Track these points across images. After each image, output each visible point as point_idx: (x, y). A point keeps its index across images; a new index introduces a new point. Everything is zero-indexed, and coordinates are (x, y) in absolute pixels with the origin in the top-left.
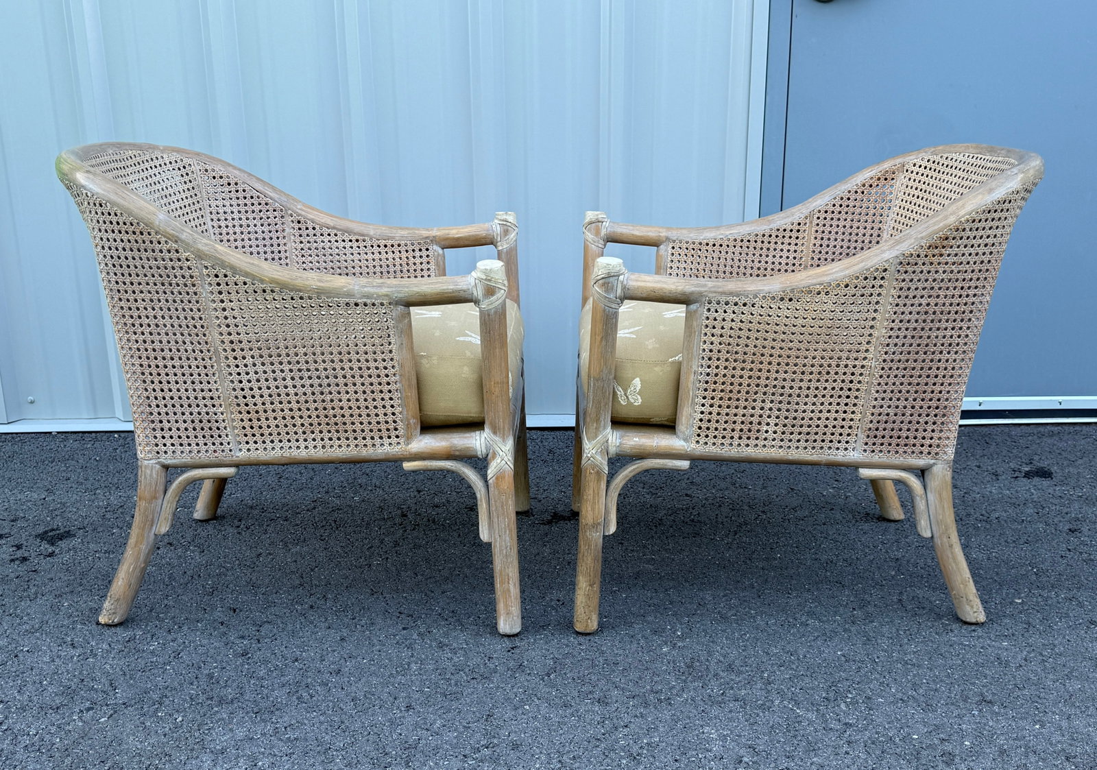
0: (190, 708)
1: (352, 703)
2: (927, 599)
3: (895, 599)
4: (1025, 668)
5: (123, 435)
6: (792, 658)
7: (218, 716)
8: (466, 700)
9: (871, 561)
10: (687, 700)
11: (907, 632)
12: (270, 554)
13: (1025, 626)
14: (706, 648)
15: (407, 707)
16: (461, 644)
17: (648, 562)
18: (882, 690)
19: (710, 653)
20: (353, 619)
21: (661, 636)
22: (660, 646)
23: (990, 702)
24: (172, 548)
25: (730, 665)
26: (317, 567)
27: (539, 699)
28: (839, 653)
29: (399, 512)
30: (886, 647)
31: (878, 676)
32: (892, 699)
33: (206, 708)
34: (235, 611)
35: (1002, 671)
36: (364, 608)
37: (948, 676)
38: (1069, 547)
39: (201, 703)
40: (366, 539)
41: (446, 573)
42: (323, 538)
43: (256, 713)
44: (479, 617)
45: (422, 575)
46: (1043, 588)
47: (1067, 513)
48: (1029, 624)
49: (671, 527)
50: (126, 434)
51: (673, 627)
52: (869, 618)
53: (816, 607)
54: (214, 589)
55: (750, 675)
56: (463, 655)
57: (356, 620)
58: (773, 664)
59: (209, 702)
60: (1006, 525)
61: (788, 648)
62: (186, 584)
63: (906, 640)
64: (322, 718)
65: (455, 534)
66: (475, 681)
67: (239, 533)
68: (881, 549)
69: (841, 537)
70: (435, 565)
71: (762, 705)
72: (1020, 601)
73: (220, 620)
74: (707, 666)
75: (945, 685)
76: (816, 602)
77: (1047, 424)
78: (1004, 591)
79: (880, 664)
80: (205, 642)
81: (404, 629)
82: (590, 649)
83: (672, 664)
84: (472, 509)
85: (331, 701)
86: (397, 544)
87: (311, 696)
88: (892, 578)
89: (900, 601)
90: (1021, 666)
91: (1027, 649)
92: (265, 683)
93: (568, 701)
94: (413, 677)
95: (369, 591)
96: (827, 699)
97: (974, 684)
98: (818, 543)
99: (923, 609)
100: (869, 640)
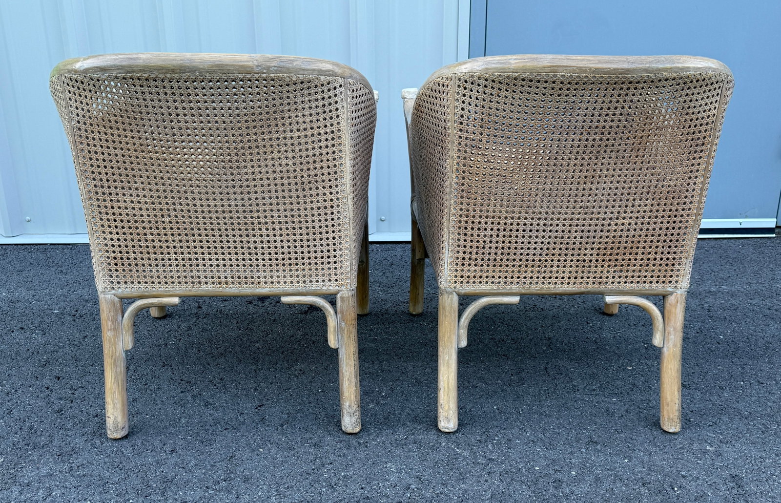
0: (11, 451)
1: (131, 449)
2: (565, 367)
3: (542, 367)
4: (625, 417)
5: (4, 247)
7: (31, 458)
8: (217, 445)
9: (531, 340)
10: (379, 443)
11: (547, 392)
12: (93, 336)
13: (631, 386)
14: (401, 404)
15: (172, 450)
16: (222, 403)
17: (372, 341)
18: (520, 434)
19: (403, 408)
20: (146, 385)
21: (370, 396)
22: (368, 403)
23: (596, 442)
24: (23, 331)
25: (415, 417)
27: (271, 444)
28: (495, 407)
29: (196, 305)
30: (529, 402)
31: (519, 424)
32: (526, 441)
33: (23, 452)
34: (59, 378)
35: (608, 420)
36: (155, 377)
37: (569, 423)
39: (20, 448)
40: (167, 325)
41: (221, 350)
43: (59, 455)
44: (240, 383)
45: (204, 352)
46: (649, 359)
48: (634, 385)
49: (393, 315)
50: (7, 246)
51: (380, 390)
52: (522, 381)
53: (486, 373)
54: (47, 362)
56: (222, 411)
57: (147, 386)
59: (26, 447)
62: (27, 359)
63: (544, 397)
64: (107, 460)
65: (235, 321)
66: (227, 431)
67: (74, 320)
68: (539, 331)
69: (513, 322)
70: (215, 345)
71: (433, 446)
72: (631, 368)
73: (46, 386)
74: (399, 417)
75: (565, 430)
76: (486, 369)
78: (621, 361)
79: (523, 415)
80: (32, 402)
81: (182, 392)
82: (317, 406)
83: (374, 417)
84: (250, 303)
85: (116, 447)
86: (189, 329)
87: (102, 443)
88: (544, 351)
89: (546, 368)
90: (622, 416)
91: (629, 403)
92: (70, 433)
93: (292, 445)
94: (181, 429)
95: (162, 364)
96: (480, 441)
97: (586, 429)
98: (496, 327)
99: (561, 374)
100: (518, 397)
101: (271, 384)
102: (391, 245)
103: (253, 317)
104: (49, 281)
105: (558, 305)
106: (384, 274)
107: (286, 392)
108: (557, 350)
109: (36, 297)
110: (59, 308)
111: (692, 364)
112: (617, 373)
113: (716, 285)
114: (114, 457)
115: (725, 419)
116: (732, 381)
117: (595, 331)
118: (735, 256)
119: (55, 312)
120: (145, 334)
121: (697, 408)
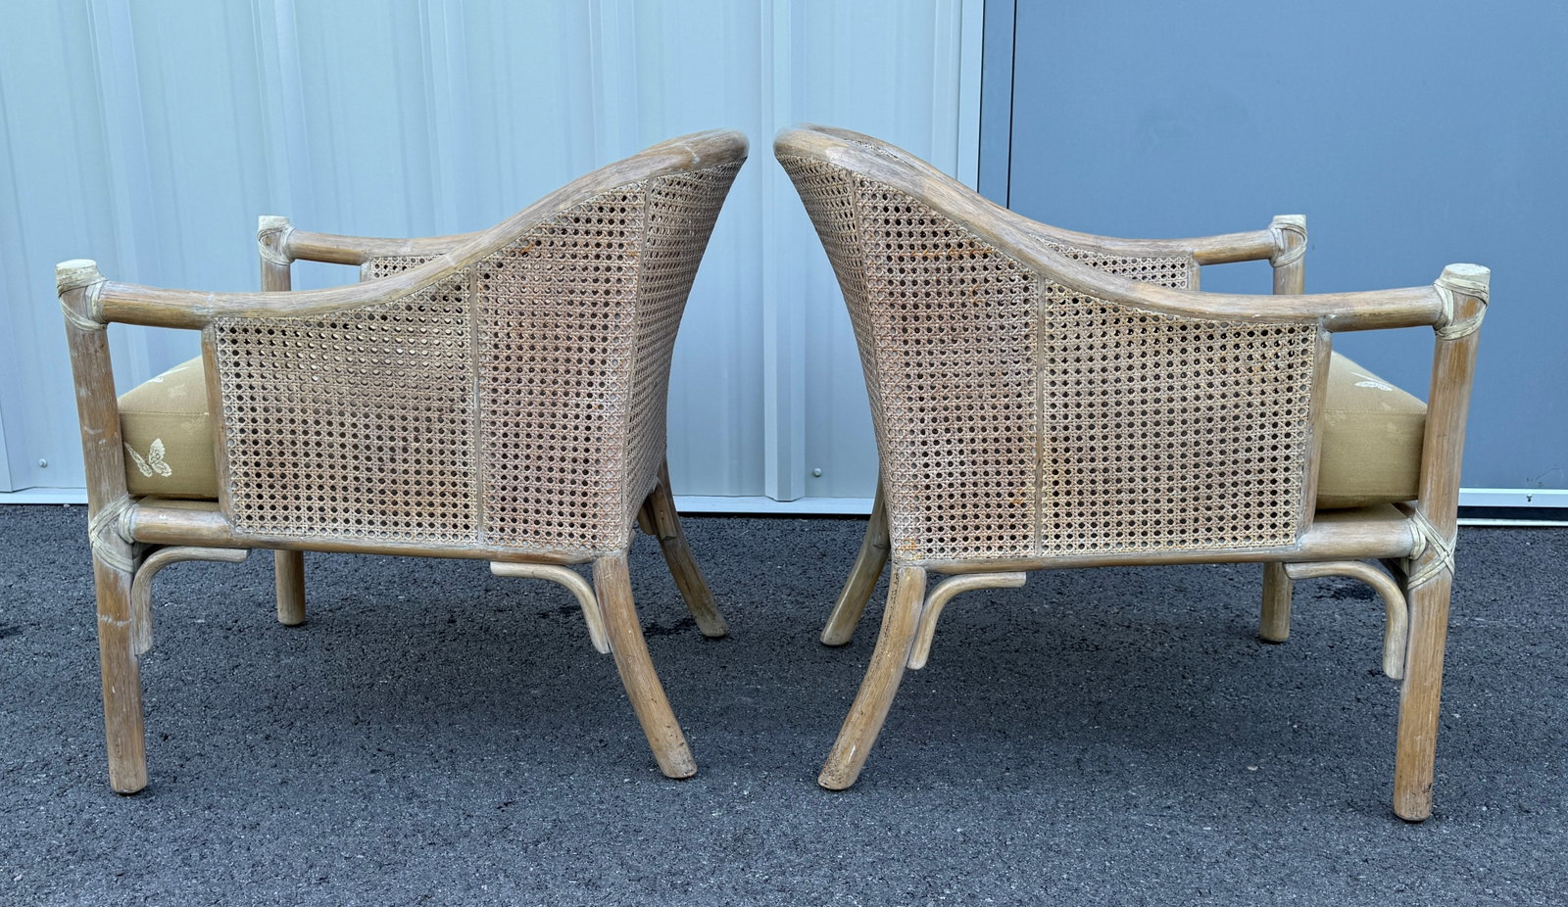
0: (39, 862)
2: (1119, 760)
3: (1072, 758)
4: (1223, 866)
6: (889, 834)
7: (70, 876)
8: (405, 874)
9: (1061, 705)
10: (712, 887)
11: (1070, 805)
12: (251, 665)
13: (1247, 804)
14: (774, 815)
15: (321, 879)
16: (439, 795)
17: (749, 694)
18: (996, 886)
19: (776, 822)
20: (313, 756)
21: (719, 795)
22: (711, 809)
25: (795, 842)
26: (302, 685)
27: (506, 876)
28: (959, 830)
29: (448, 616)
30: (1030, 825)
31: (999, 865)
32: (1006, 900)
33: (60, 865)
34: (166, 738)
35: (1186, 868)
36: (334, 742)
37: (1103, 872)
38: (1359, 696)
39: (58, 858)
41: (467, 699)
42: (330, 647)
43: (119, 875)
44: (483, 760)
45: (434, 700)
46: (1296, 753)
47: (1375, 649)
48: (1254, 802)
51: (741, 784)
52: (1024, 782)
53: (956, 764)
54: (156, 708)
55: (818, 855)
56: (435, 810)
57: (316, 758)
58: (857, 841)
59: (69, 857)
60: (1277, 661)
61: (892, 820)
63: (1063, 816)
64: (200, 888)
65: (507, 647)
66: (432, 847)
67: (226, 637)
68: (1082, 689)
69: (1032, 670)
70: (459, 688)
71: (816, 899)
72: (1255, 769)
74: (763, 839)
75: (1092, 884)
76: (958, 757)
78: (1237, 754)
79: (1011, 849)
81: (373, 772)
82: (613, 809)
83: (715, 835)
84: (545, 616)
85: (224, 865)
86: (423, 658)
87: (203, 857)
88: (1082, 727)
89: (1078, 761)
90: (1217, 862)
91: (1238, 838)
92: (153, 836)
93: (545, 881)
94: (350, 839)
95: (353, 719)
96: (913, 895)
97: (1136, 884)
98: (997, 676)
99: (1108, 772)
100: (1009, 813)
101: (540, 763)
102: (832, 522)
103: (541, 642)
104: (207, 569)
105: (1130, 641)
106: (805, 572)
107: (562, 780)
108: (1108, 727)
109: (175, 596)
110: (207, 616)
111: (1385, 766)
112: (1224, 776)
113: (1464, 616)
114: (216, 885)
115: (1434, 878)
116: (1464, 803)
117: (1195, 693)
118: (1513, 561)
119: (199, 621)
120: (340, 665)
121: (1379, 854)
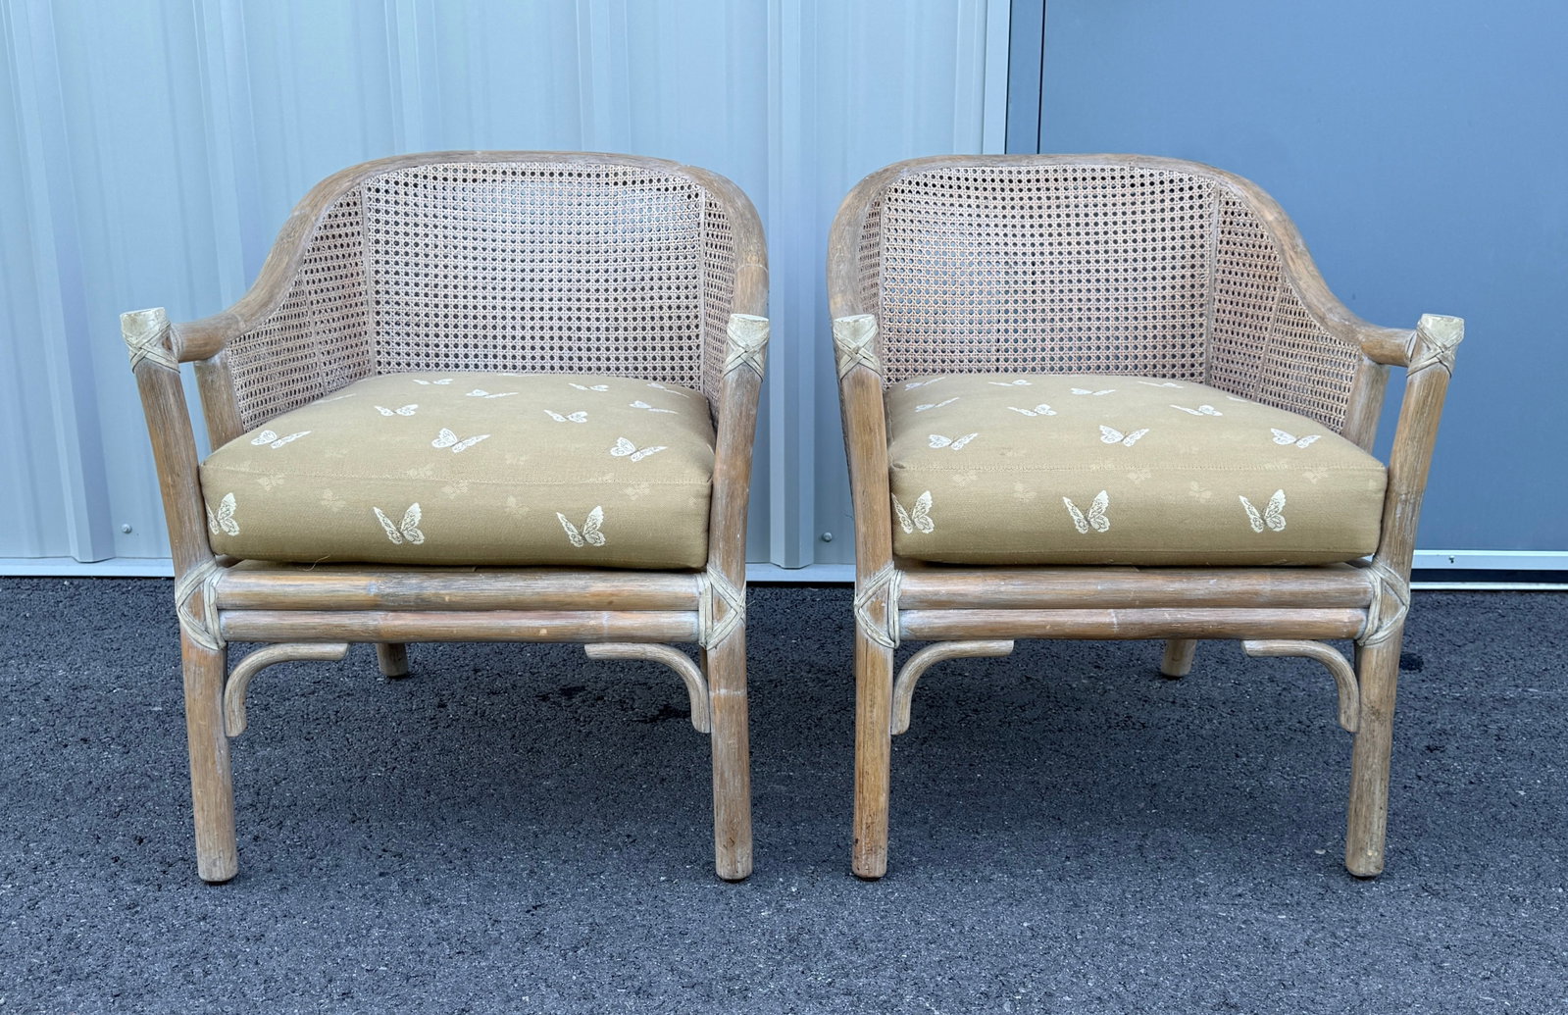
0: (22, 984)
1: (262, 987)
2: (1182, 845)
3: (1133, 844)
4: (1303, 956)
5: (76, 582)
6: (953, 930)
7: (60, 998)
8: (436, 986)
9: (1114, 788)
10: (772, 992)
11: (1138, 895)
13: (1320, 890)
14: (827, 913)
15: (344, 994)
16: (459, 899)
17: (781, 781)
18: (1073, 983)
19: (830, 920)
20: (311, 858)
21: (765, 893)
22: (759, 908)
23: (1235, 1006)
24: (85, 746)
25: (854, 941)
26: (285, 779)
27: (548, 986)
28: (1025, 924)
29: (436, 701)
30: (1098, 917)
31: (1073, 961)
32: (1084, 997)
33: (46, 985)
34: (141, 841)
35: (1266, 959)
36: (332, 842)
37: (1181, 965)
38: (1420, 774)
39: (42, 979)
40: (373, 738)
41: (472, 792)
42: (309, 737)
43: (116, 996)
44: (501, 859)
45: (437, 794)
47: (1430, 723)
48: (1327, 888)
49: (832, 730)
50: (82, 580)
51: (787, 880)
52: (1087, 872)
53: (1012, 853)
54: (123, 808)
55: (880, 955)
56: (458, 916)
57: (315, 860)
58: (920, 939)
59: (55, 977)
60: (1331, 738)
61: (953, 915)
62: (85, 800)
63: (1132, 907)
65: (509, 734)
66: (461, 956)
68: (1134, 770)
69: (1079, 751)
70: (462, 780)
71: (885, 1002)
72: (1323, 852)
73: (114, 855)
74: (820, 939)
75: (1171, 978)
76: (1014, 846)
77: (1433, 591)
78: (1303, 837)
79: (1082, 943)
80: (80, 886)
81: (381, 875)
82: (652, 910)
83: (767, 937)
84: (545, 698)
85: (233, 982)
86: (416, 747)
87: (206, 973)
88: (1139, 812)
89: (1140, 847)
90: (1297, 952)
91: (1314, 926)
92: (146, 951)
93: (592, 990)
94: (369, 950)
95: (349, 816)
96: (986, 995)
97: (1216, 978)
98: (1043, 758)
99: (1172, 859)
100: (1076, 905)
101: (565, 862)
102: (842, 590)
103: (545, 727)
104: (154, 649)
105: (1177, 717)
106: (822, 646)
107: (593, 880)
108: (1167, 811)
109: (122, 680)
110: (163, 703)
111: (1455, 848)
112: (1292, 860)
113: (1517, 686)
114: (227, 1004)
115: (1519, 965)
116: (1539, 885)
117: (1251, 772)
118: (1560, 628)
119: (156, 709)
120: (325, 757)
121: (1461, 940)
